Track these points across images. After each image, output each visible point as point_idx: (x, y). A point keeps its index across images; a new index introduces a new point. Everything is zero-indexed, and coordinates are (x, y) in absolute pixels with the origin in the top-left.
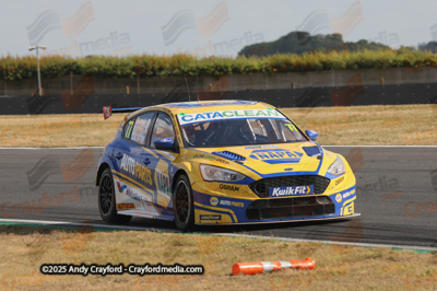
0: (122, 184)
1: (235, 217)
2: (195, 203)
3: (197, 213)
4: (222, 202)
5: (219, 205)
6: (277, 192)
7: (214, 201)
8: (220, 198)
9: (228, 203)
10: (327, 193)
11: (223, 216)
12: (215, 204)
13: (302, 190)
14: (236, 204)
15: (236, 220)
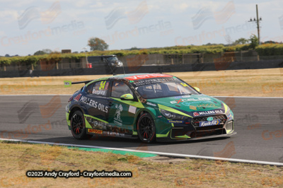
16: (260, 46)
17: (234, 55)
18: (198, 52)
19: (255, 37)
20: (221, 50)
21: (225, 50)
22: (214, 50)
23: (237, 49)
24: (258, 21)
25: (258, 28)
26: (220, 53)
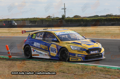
0: (34, 50)
1: (82, 59)
2: (70, 56)
3: (70, 58)
4: (79, 55)
5: (78, 56)
6: (92, 53)
7: (77, 55)
8: (78, 54)
9: (80, 56)
10: (101, 52)
11: (79, 59)
12: (77, 56)
13: (97, 52)
14: (82, 56)
15: (82, 60)
16: (66, 19)
17: (56, 21)
18: (42, 20)
19: (64, 15)
20: (51, 20)
21: (52, 20)
22: (48, 20)
23: (57, 20)
24: (65, 9)
25: (65, 12)
26: (50, 21)
